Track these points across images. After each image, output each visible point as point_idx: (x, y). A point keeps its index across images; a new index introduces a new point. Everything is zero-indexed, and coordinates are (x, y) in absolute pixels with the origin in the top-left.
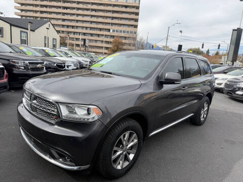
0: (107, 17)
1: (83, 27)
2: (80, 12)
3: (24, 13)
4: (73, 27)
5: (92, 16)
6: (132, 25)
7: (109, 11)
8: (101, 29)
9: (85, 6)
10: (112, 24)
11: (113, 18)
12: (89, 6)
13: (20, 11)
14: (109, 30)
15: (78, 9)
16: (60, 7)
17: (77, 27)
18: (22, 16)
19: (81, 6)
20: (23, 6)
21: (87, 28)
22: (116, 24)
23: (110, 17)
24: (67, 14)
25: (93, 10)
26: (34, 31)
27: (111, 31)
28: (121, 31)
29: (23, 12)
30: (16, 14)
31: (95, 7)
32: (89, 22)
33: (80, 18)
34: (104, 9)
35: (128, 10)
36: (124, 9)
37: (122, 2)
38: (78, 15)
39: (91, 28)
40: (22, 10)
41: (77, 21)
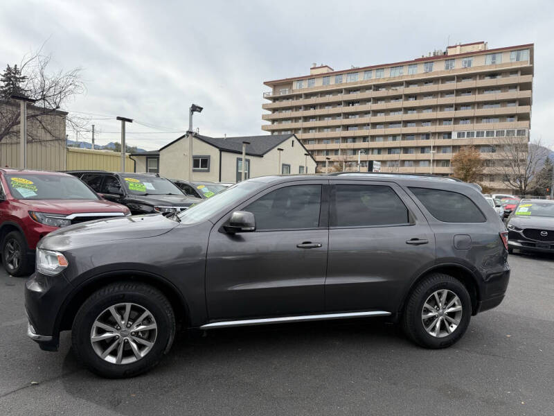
0: (442, 107)
1: (385, 137)
2: (381, 105)
3: (276, 126)
4: (364, 138)
5: (406, 110)
6: (512, 116)
7: (450, 92)
8: (427, 136)
9: (391, 92)
10: (456, 120)
11: (458, 106)
12: (401, 90)
13: (270, 123)
14: (449, 135)
15: (376, 100)
16: (339, 103)
17: (373, 137)
18: (273, 131)
19: (383, 92)
20: (276, 113)
21: (394, 136)
22: (465, 119)
23: (450, 106)
24: (354, 114)
25: (408, 96)
26: (261, 156)
27: (454, 135)
28: (479, 134)
29: (275, 124)
30: (264, 128)
31: (414, 89)
32: (399, 122)
33: (381, 118)
34: (436, 90)
35: (500, 80)
36: (488, 82)
37: (481, 67)
38: (375, 112)
39: (405, 136)
40: (273, 121)
41: (374, 125)
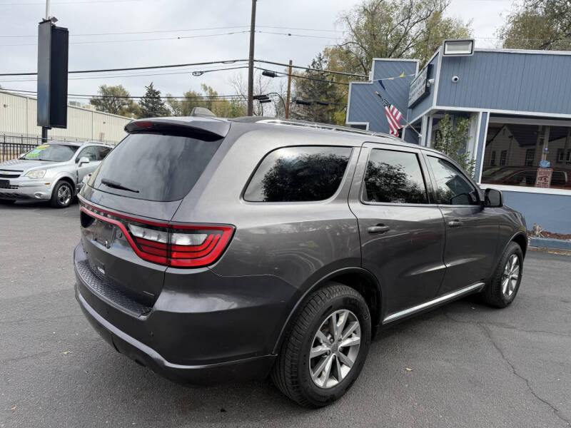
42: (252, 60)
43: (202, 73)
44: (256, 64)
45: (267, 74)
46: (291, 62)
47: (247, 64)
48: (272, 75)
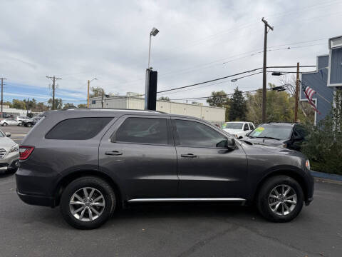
42: (265, 67)
43: (236, 80)
44: (267, 70)
45: (275, 74)
46: (298, 64)
47: (262, 70)
48: (279, 74)
